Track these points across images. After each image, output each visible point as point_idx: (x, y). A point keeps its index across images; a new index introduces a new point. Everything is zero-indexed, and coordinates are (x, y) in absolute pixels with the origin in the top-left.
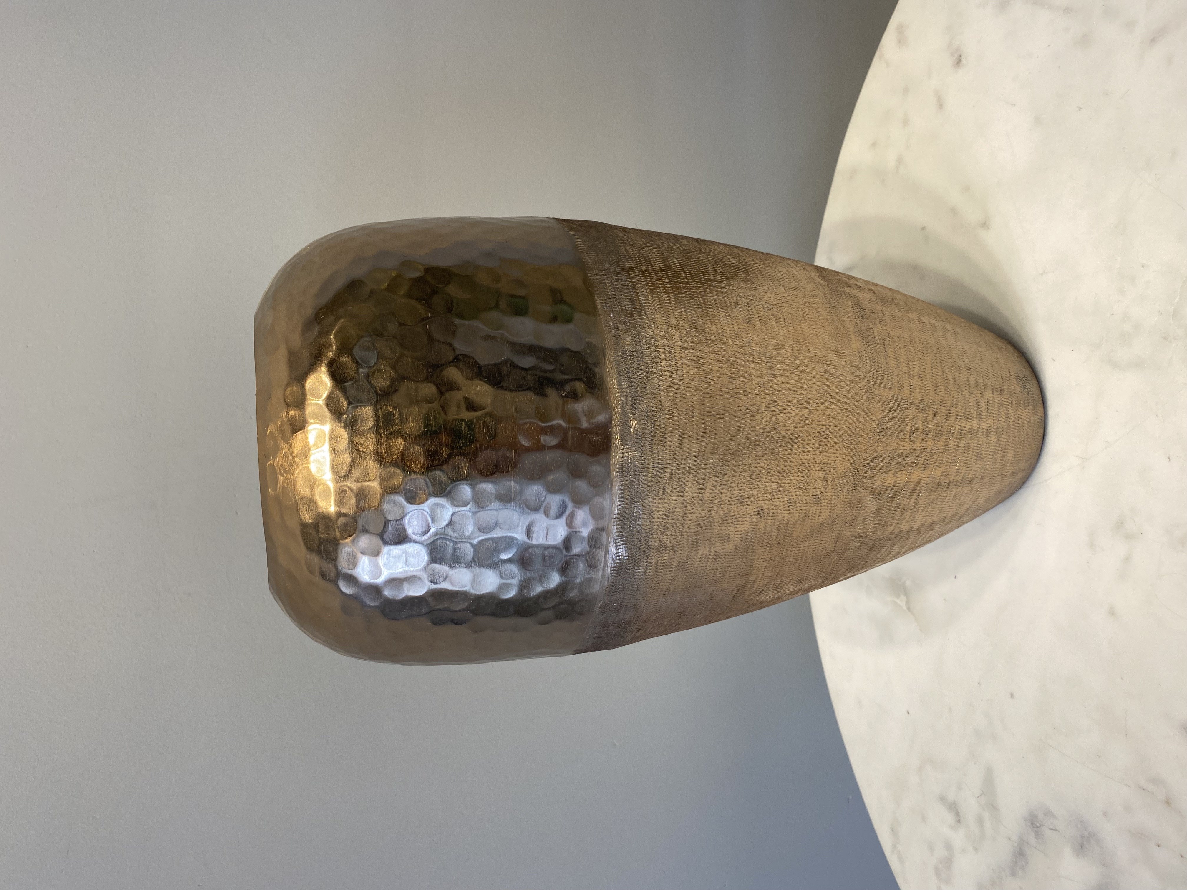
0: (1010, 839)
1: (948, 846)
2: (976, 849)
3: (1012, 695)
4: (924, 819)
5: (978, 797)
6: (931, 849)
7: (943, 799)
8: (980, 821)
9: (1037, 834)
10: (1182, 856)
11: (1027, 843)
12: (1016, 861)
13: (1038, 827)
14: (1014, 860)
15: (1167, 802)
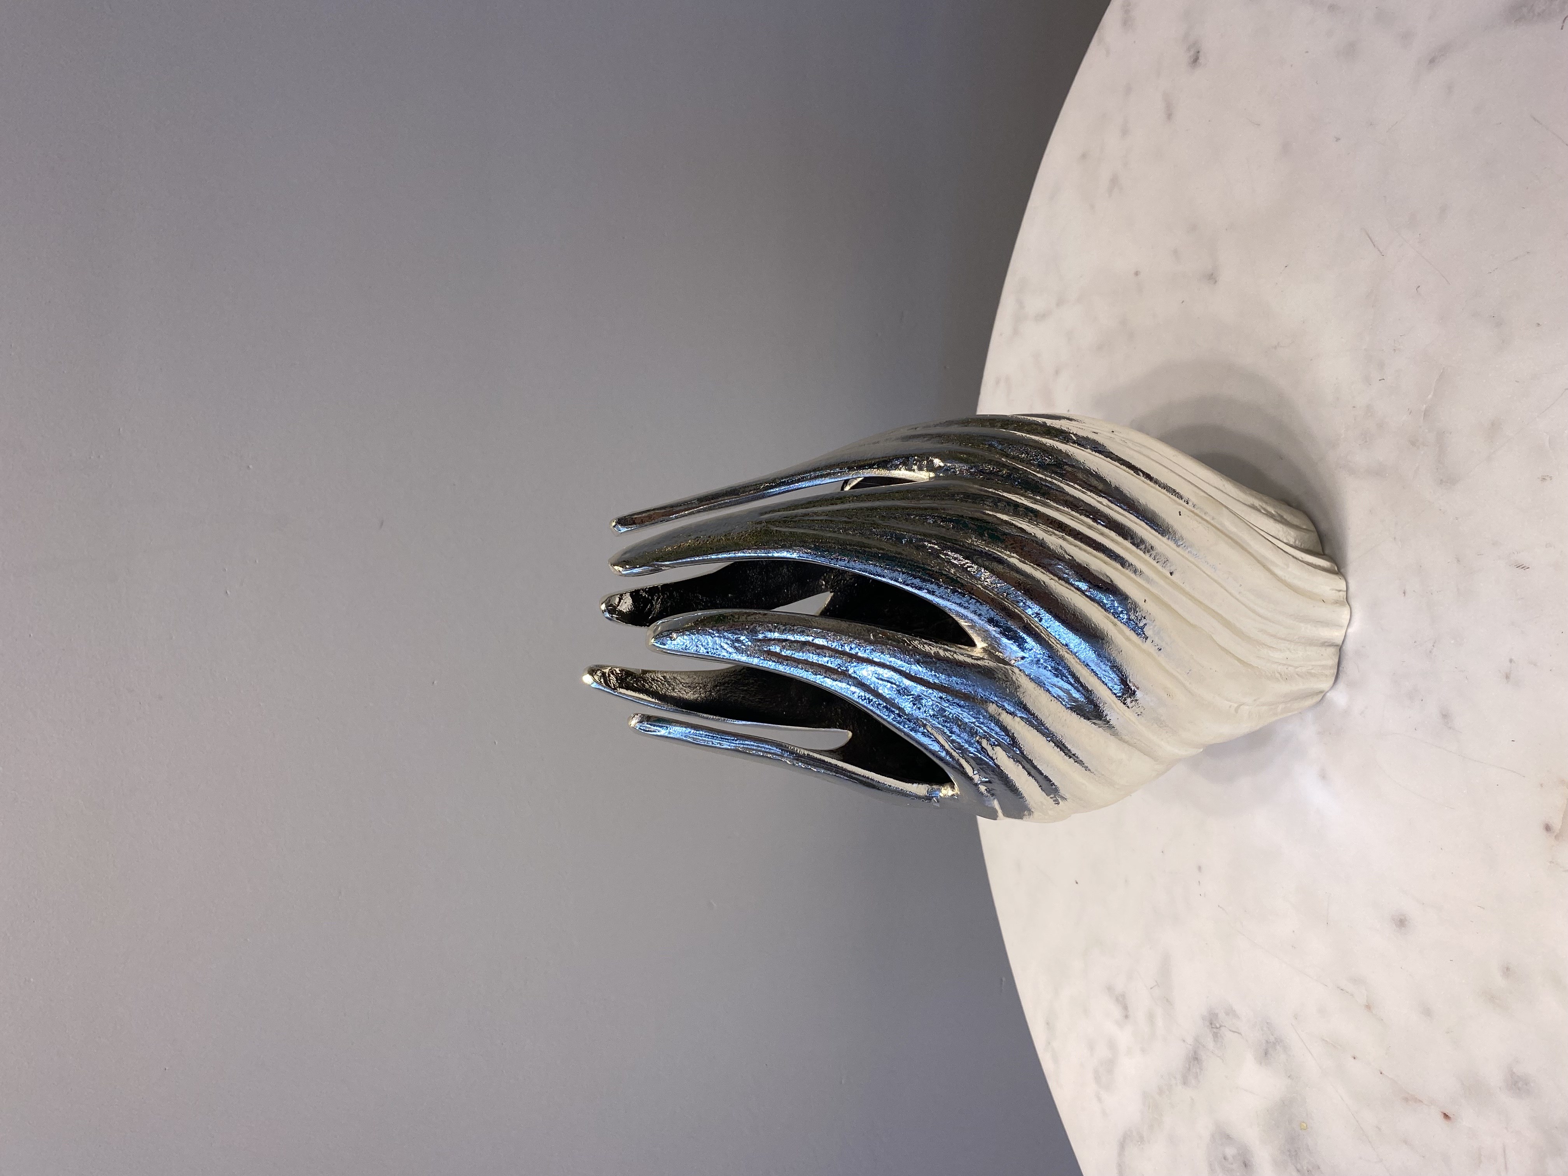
0: (1184, 1041)
1: (1112, 1045)
2: (1143, 1051)
4: (1086, 1011)
6: (1092, 1048)
7: (1110, 989)
8: (1151, 1017)
9: (1216, 1036)
10: (1381, 1073)
11: (1204, 1046)
12: (1190, 1068)
13: (1217, 1028)
14: (1187, 1066)
15: (1368, 1007)
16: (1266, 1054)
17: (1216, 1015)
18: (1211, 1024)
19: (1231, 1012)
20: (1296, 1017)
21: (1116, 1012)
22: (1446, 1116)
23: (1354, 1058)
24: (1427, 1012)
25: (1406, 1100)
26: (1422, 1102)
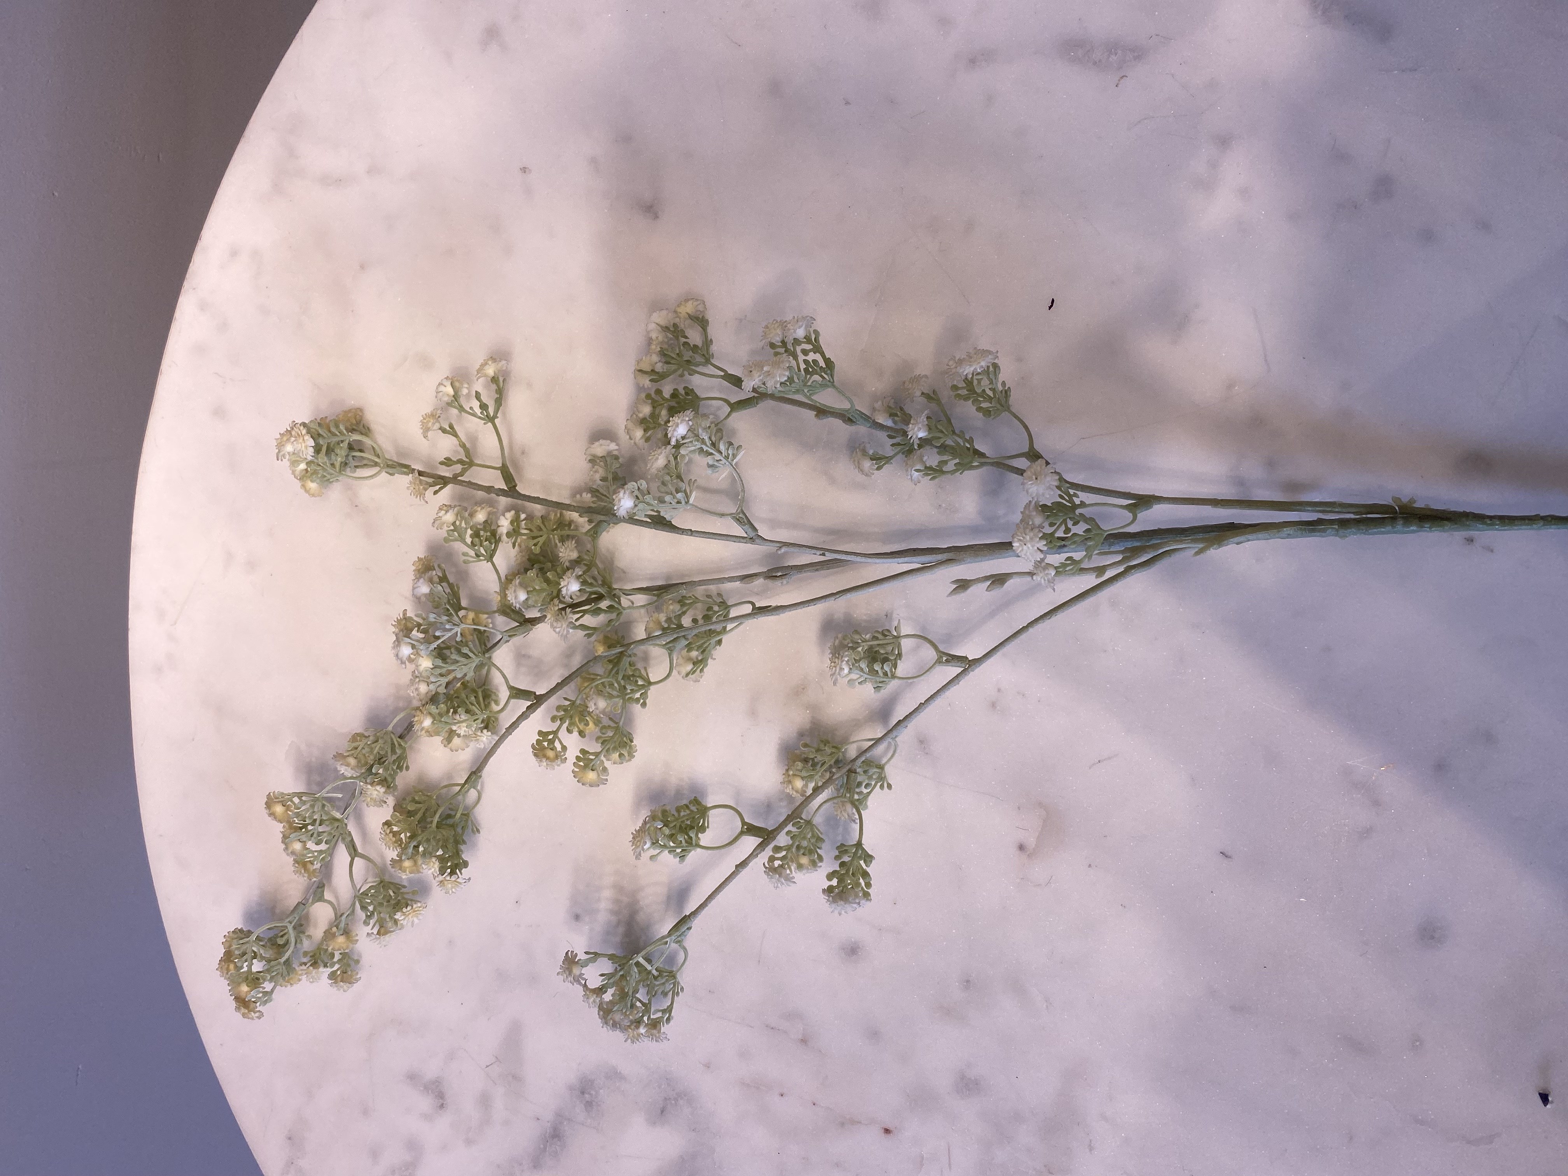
0: (538, 1119)
1: (414, 1146)
2: (469, 1142)
4: (366, 1112)
5: (487, 1066)
6: (375, 1154)
7: (412, 1077)
8: (485, 1101)
9: (589, 1105)
10: (814, 1104)
11: (569, 1120)
12: (545, 1148)
13: (591, 1096)
14: (542, 1146)
15: (804, 1041)
16: (662, 1112)
17: (592, 1082)
18: (583, 1093)
19: (614, 1075)
20: (708, 1066)
21: (425, 1103)
22: (887, 1131)
23: (782, 1095)
24: (874, 1035)
25: (842, 1124)
26: (860, 1123)
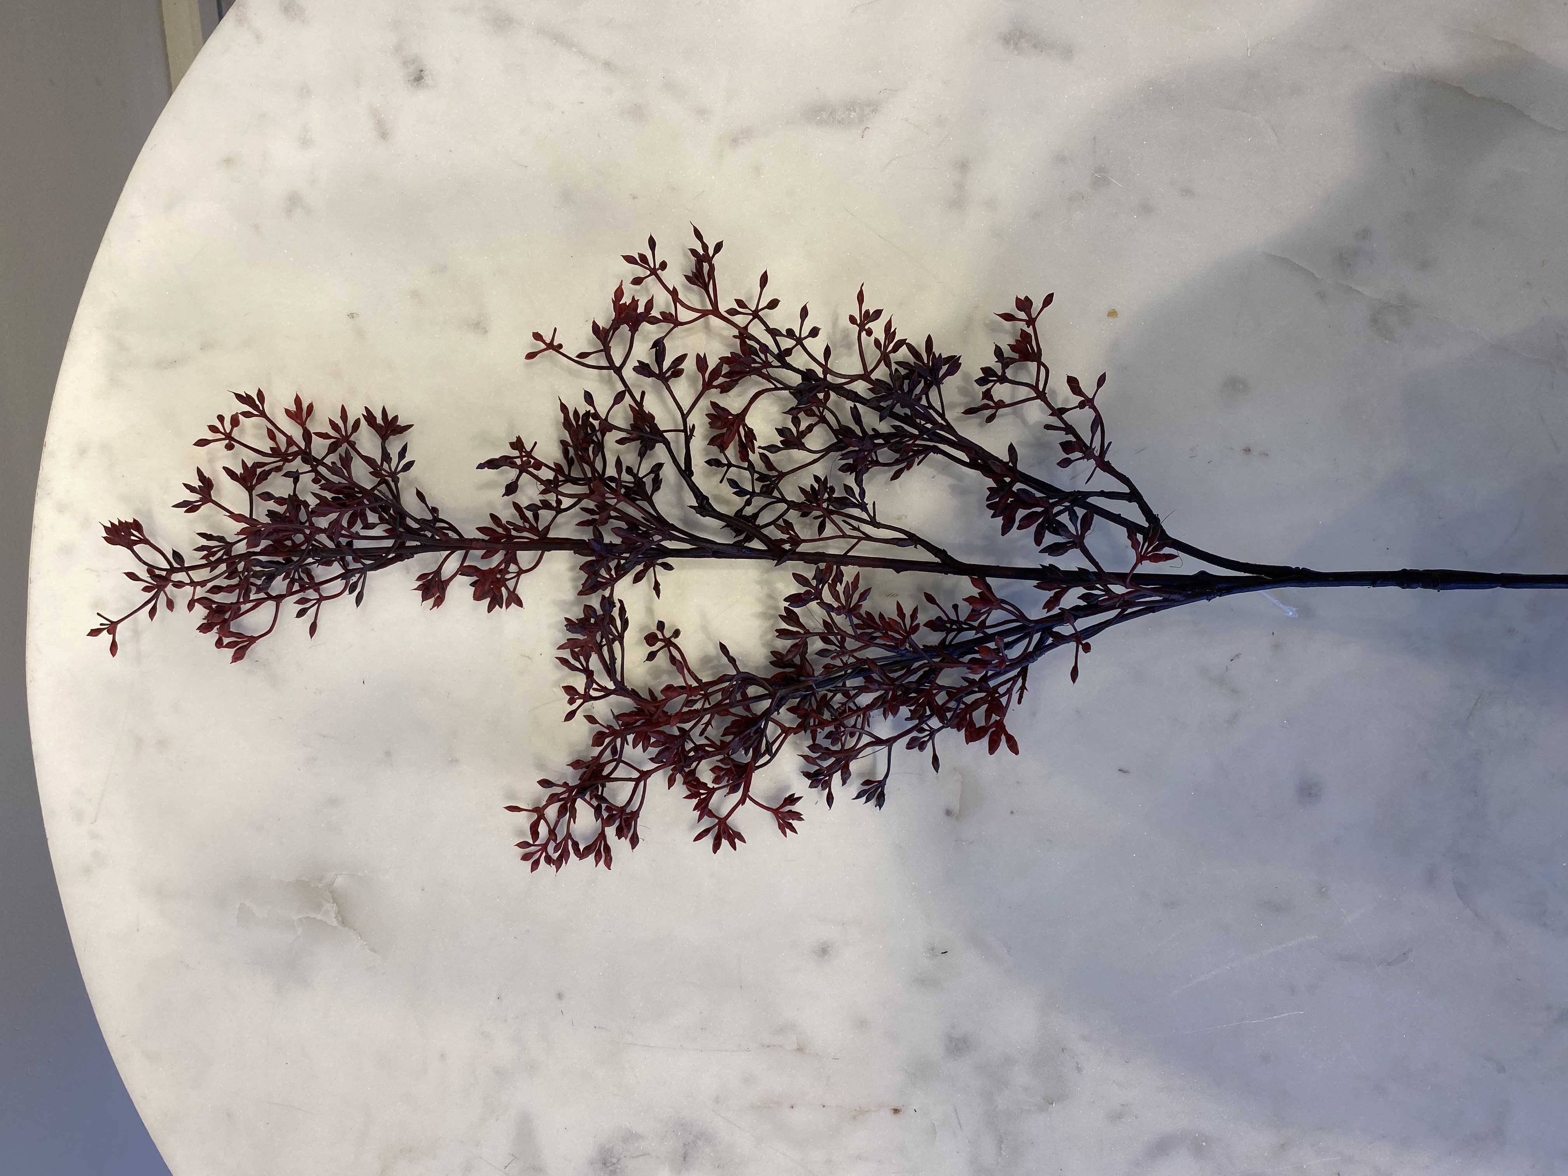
3: (560, 996)
5: (506, 1167)
10: (824, 1107)
13: (614, 1164)
15: (800, 1050)
16: (685, 1158)
17: (610, 1150)
18: (604, 1164)
19: (630, 1137)
20: (717, 1100)
22: (896, 1111)
23: (792, 1108)
24: (862, 1024)
25: (854, 1118)
